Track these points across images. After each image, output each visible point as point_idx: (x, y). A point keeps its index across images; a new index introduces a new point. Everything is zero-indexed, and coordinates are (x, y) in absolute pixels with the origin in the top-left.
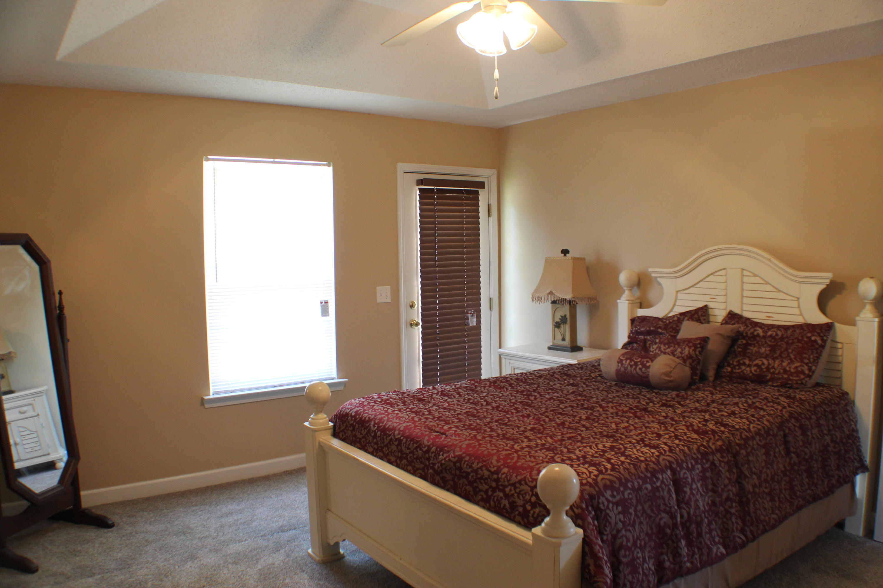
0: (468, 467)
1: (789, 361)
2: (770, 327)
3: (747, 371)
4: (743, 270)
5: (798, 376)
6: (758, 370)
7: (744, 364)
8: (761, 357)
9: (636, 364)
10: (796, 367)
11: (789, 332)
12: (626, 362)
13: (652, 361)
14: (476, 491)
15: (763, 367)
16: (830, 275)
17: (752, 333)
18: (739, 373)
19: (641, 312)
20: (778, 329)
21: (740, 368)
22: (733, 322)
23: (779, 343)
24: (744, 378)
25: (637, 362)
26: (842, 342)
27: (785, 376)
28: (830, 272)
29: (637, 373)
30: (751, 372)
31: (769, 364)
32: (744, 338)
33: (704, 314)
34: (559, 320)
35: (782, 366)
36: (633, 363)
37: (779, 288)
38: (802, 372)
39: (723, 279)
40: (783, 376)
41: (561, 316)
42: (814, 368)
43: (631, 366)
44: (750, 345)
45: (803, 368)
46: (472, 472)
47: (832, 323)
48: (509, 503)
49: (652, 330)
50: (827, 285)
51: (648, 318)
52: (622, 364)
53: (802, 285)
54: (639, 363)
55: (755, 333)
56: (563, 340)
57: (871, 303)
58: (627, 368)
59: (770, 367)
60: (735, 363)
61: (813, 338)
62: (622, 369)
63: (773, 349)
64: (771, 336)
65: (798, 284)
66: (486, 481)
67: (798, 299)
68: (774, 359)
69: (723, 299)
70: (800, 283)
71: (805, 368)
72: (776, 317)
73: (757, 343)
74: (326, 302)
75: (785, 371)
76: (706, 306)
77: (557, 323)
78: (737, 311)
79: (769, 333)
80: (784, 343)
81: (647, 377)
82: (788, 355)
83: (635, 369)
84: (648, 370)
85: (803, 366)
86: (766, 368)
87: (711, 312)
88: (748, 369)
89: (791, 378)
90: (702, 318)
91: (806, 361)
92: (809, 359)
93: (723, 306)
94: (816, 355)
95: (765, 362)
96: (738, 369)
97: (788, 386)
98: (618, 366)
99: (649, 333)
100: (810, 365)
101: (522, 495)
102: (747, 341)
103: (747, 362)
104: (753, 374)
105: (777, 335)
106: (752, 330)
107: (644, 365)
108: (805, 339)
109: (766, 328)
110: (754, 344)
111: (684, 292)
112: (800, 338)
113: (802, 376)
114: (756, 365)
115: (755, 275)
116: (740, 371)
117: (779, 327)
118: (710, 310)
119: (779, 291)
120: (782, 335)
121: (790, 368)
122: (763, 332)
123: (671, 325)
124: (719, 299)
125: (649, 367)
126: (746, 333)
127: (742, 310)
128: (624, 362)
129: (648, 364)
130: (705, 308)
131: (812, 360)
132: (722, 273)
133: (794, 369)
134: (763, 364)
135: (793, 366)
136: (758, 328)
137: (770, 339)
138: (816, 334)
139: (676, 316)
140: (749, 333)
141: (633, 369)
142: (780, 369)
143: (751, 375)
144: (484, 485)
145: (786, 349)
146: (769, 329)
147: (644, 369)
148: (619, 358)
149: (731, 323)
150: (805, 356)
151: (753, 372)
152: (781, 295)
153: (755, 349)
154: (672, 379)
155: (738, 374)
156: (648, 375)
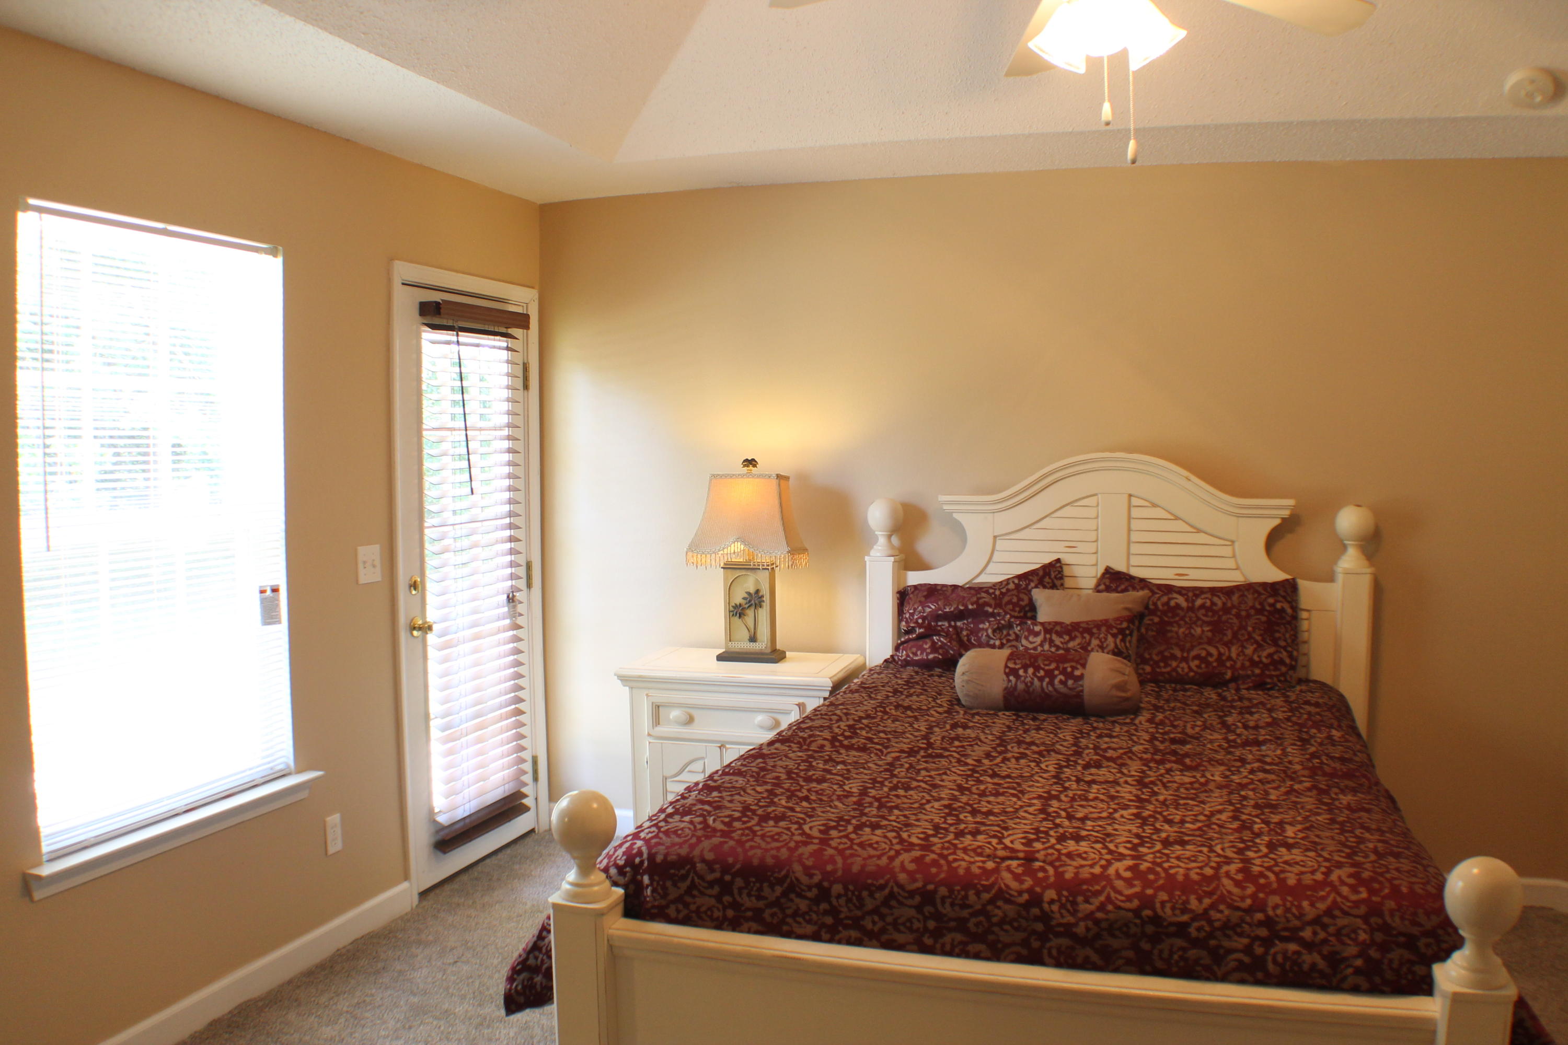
0: (1177, 912)
1: (1255, 646)
2: (1197, 592)
3: (1183, 668)
4: (1130, 496)
5: (1276, 669)
6: (1203, 666)
7: (1173, 657)
8: (1200, 644)
9: (1050, 674)
10: (1270, 656)
11: (1235, 598)
12: (1026, 672)
13: (1084, 666)
14: (1218, 956)
15: (1210, 659)
16: (1291, 502)
17: (1167, 603)
18: (1168, 673)
19: (915, 578)
20: (1213, 595)
21: (1166, 665)
22: (1123, 587)
23: (1224, 618)
24: (1180, 681)
25: (1052, 671)
26: (1309, 608)
27: (1257, 671)
28: (1291, 498)
29: (1055, 690)
30: (1190, 669)
31: (1220, 654)
32: (1153, 612)
33: (1060, 575)
34: (743, 602)
35: (1244, 655)
36: (1042, 673)
37: (1198, 526)
38: (1281, 662)
39: (1092, 513)
40: (1253, 672)
41: (747, 593)
42: (1295, 653)
43: (1041, 679)
44: (1171, 624)
45: (1281, 656)
46: (1193, 919)
47: (1294, 579)
48: (1324, 957)
49: (972, 610)
50: (1283, 519)
51: (939, 588)
52: (1018, 677)
53: (1240, 519)
54: (1056, 672)
55: (1172, 603)
56: (753, 639)
57: (1356, 545)
58: (1032, 683)
59: (1224, 658)
60: (1156, 658)
61: (1279, 606)
62: (1021, 686)
63: (1217, 627)
64: (1202, 606)
65: (1235, 518)
66: (1239, 930)
67: (1233, 542)
68: (1228, 645)
69: (1092, 548)
70: (1239, 516)
71: (1284, 655)
72: (1193, 574)
73: (1182, 618)
74: (275, 590)
75: (1254, 664)
76: (1058, 560)
77: (736, 607)
78: (1120, 566)
79: (1199, 602)
80: (1231, 617)
81: (1079, 695)
82: (1250, 637)
83: (1051, 683)
84: (1080, 683)
85: (1280, 652)
86: (1216, 660)
87: (1066, 571)
88: (1184, 665)
89: (1267, 673)
90: (1058, 583)
91: (1282, 643)
92: (1285, 640)
93: (1092, 559)
94: (1292, 633)
95: (1214, 651)
96: (1165, 667)
97: (1269, 686)
98: (1009, 681)
99: (960, 615)
100: (1289, 649)
101: (1348, 935)
102: (1160, 617)
103: (1178, 653)
104: (1196, 673)
105: (1213, 604)
106: (1165, 599)
107: (1069, 676)
108: (1268, 608)
109: (1190, 594)
110: (1176, 622)
111: (1012, 536)
112: (1258, 607)
113: (1284, 669)
114: (1197, 657)
115: (1154, 505)
116: (1168, 669)
117: (1213, 591)
118: (1065, 568)
119: (1199, 531)
120: (1224, 604)
121: (1259, 657)
122: (1187, 600)
123: (1006, 599)
124: (1081, 547)
125: (1081, 677)
126: (1155, 604)
127: (1128, 565)
128: (1021, 672)
129: (1077, 673)
130: (1058, 565)
131: (1289, 641)
132: (1091, 501)
133: (1266, 658)
134: (1211, 655)
135: (1265, 654)
136: (1175, 595)
137: (1203, 611)
138: (1281, 599)
139: (1011, 581)
140: (1159, 603)
141: (1045, 684)
142: (1243, 660)
143: (1192, 674)
144: (1235, 938)
145: (1242, 627)
146: (1197, 596)
147: (1070, 682)
148: (1006, 666)
149: (1119, 589)
150: (1277, 635)
151: (1195, 669)
152: (1202, 538)
153: (1182, 630)
154: (1128, 694)
155: (1167, 676)
156: (1082, 691)
